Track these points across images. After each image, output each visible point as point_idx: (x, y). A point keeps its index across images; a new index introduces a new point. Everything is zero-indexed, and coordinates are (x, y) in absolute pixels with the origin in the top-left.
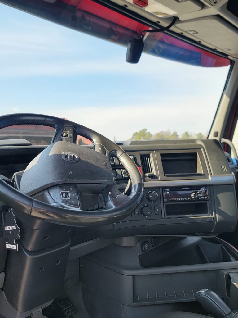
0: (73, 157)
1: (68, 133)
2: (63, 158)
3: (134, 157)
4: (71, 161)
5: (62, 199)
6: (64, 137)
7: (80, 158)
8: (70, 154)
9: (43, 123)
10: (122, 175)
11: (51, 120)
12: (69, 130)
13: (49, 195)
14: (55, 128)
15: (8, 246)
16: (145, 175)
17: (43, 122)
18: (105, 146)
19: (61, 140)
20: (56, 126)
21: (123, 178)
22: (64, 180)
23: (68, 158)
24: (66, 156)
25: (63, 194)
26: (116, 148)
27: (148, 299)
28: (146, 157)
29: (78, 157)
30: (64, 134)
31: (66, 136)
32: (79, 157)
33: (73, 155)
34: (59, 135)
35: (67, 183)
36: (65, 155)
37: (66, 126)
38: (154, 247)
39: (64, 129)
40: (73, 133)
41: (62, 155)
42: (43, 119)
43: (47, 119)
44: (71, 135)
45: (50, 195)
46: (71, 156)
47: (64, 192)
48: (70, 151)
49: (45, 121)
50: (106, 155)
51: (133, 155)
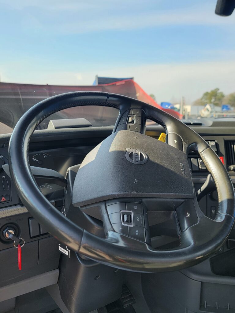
0: (139, 156)
1: (135, 118)
2: (127, 157)
3: (216, 143)
4: (136, 163)
5: (123, 226)
6: (129, 123)
7: (148, 158)
8: (136, 153)
9: (105, 104)
10: (199, 165)
11: (115, 99)
12: (137, 114)
13: (106, 214)
14: (120, 110)
15: (61, 249)
16: (229, 167)
17: (105, 101)
18: (182, 137)
19: (126, 128)
20: (121, 107)
21: (200, 170)
22: (127, 193)
23: (133, 157)
24: (131, 155)
25: (124, 215)
26: (197, 140)
27: (217, 308)
28: (232, 144)
29: (146, 157)
30: (130, 120)
31: (133, 122)
32: (148, 156)
33: (139, 154)
34: (123, 121)
35: (130, 196)
36: (129, 152)
37: (132, 108)
38: (229, 248)
39: (130, 111)
40: (140, 118)
41: (125, 152)
42: (105, 98)
43: (110, 98)
44: (139, 121)
45: (108, 213)
46: (137, 155)
47: (126, 213)
48: (137, 146)
49: (107, 101)
50: (183, 151)
51: (214, 141)
